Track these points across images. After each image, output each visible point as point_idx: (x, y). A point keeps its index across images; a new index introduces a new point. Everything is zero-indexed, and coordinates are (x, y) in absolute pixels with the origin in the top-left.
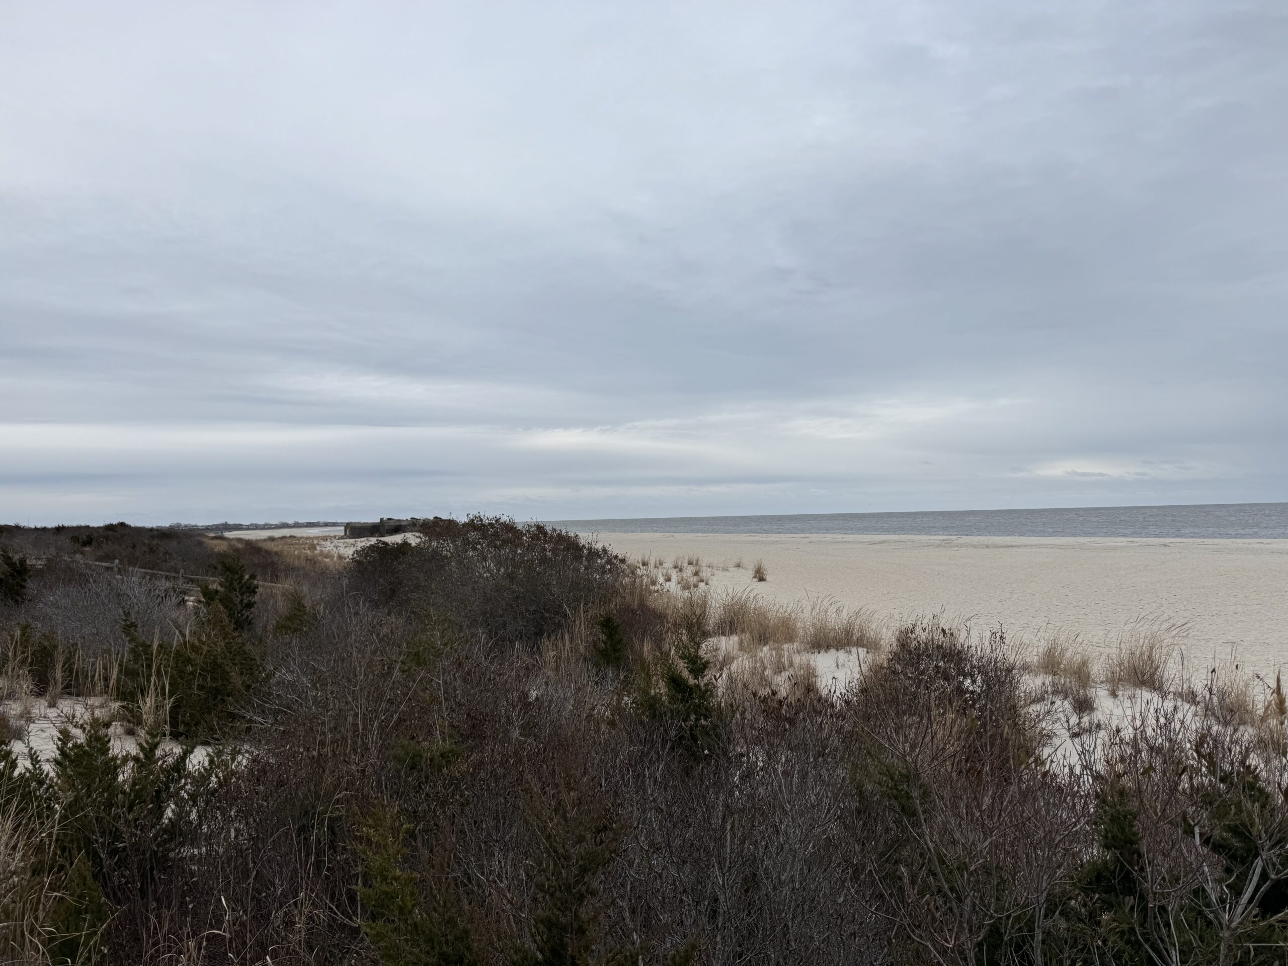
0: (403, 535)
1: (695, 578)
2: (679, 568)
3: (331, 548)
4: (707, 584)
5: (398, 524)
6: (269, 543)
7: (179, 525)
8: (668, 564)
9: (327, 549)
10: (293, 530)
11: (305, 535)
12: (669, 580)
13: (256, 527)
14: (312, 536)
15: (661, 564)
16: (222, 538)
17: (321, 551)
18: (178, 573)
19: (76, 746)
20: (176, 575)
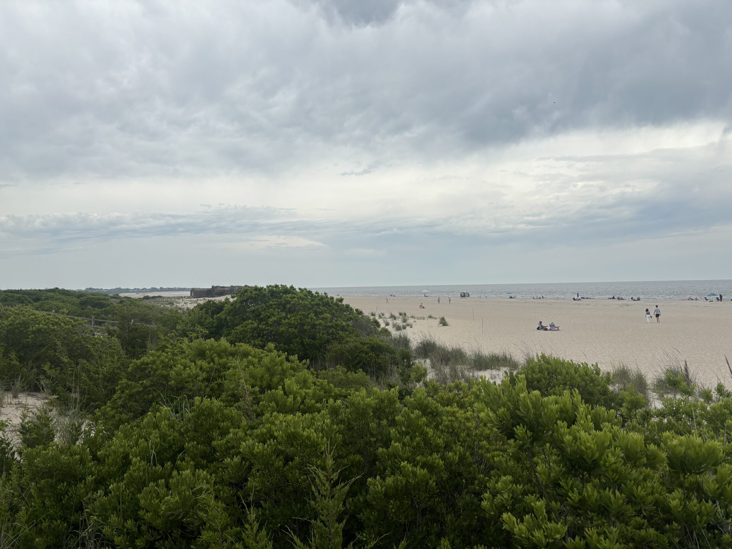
0: (226, 296)
1: (404, 324)
2: (393, 317)
3: (183, 304)
4: (411, 327)
5: (222, 289)
6: (145, 300)
7: (91, 289)
8: (387, 315)
9: (181, 304)
10: (160, 292)
11: (167, 296)
12: (387, 324)
13: (137, 291)
14: (171, 296)
15: (383, 315)
16: (118, 297)
17: (177, 306)
19: (29, 422)
20: (90, 319)
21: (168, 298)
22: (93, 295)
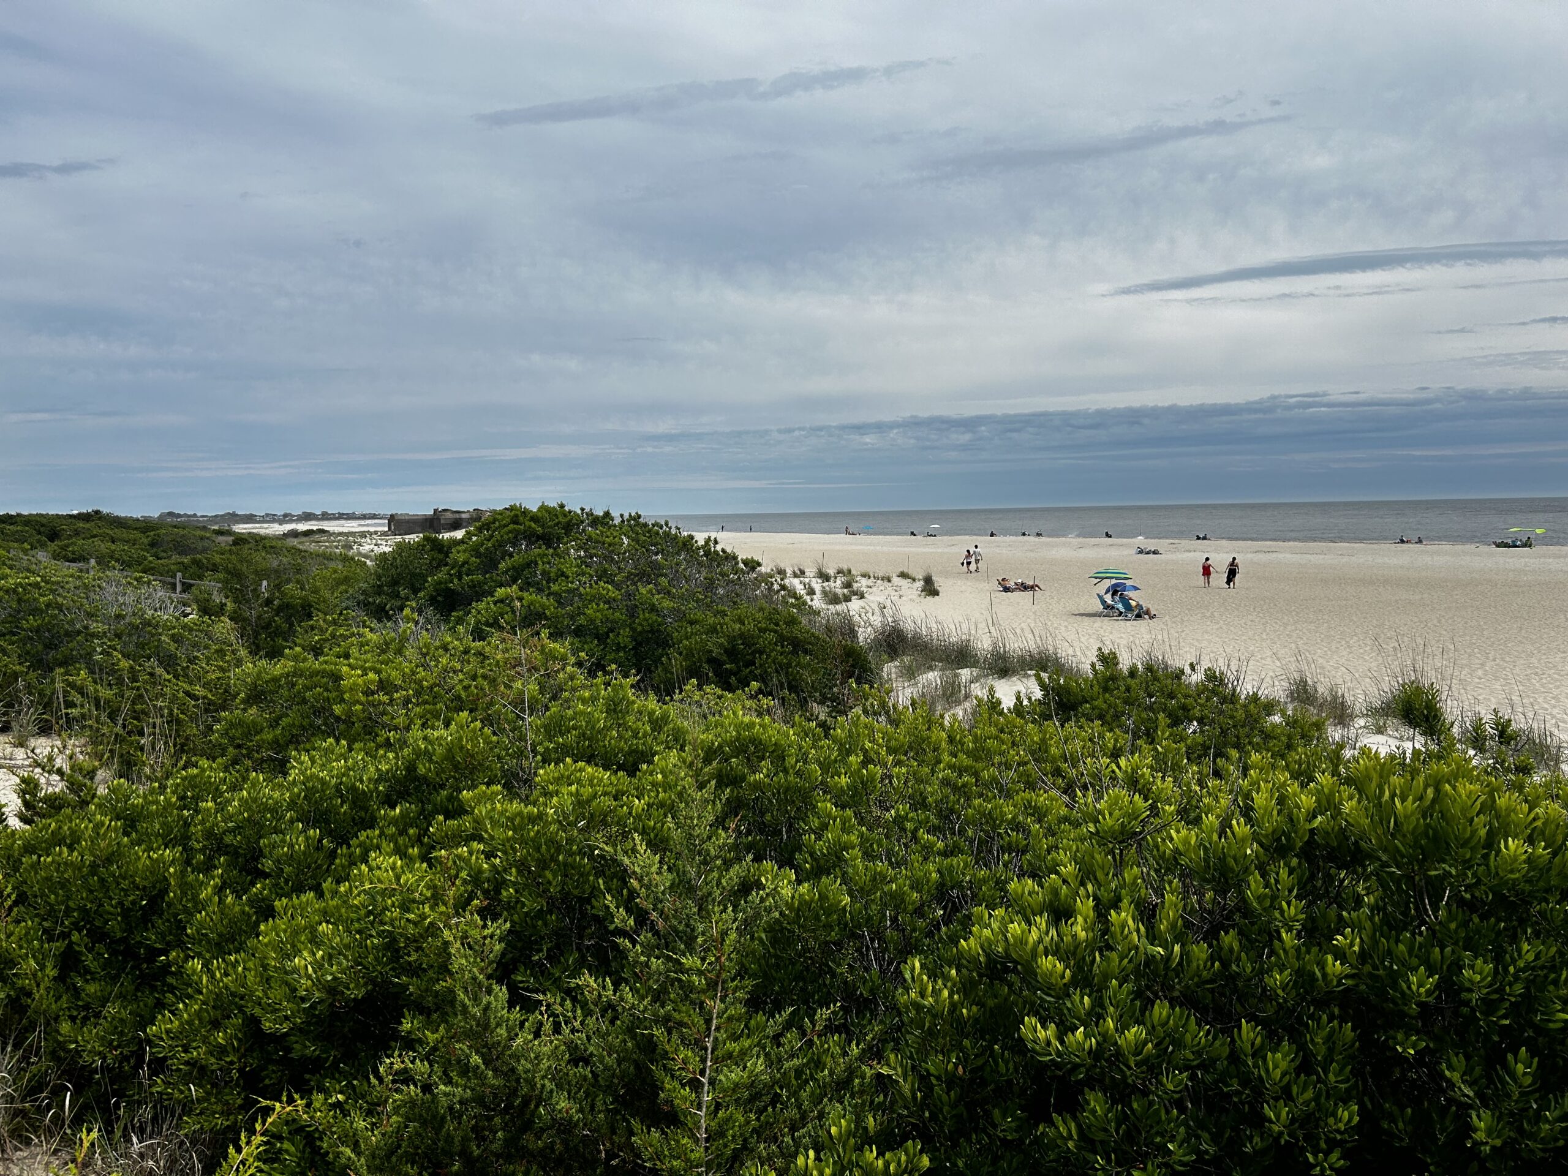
0: (463, 530)
1: (846, 591)
2: (824, 576)
3: (372, 547)
4: (862, 597)
5: (457, 516)
6: (290, 539)
7: (171, 514)
8: (811, 572)
9: (368, 547)
10: (321, 523)
11: (337, 529)
12: (812, 592)
13: (272, 519)
14: (345, 530)
15: (803, 573)
16: (229, 533)
17: (359, 550)
18: (174, 576)
20: (173, 580)
21: (340, 534)
22: (175, 527)
